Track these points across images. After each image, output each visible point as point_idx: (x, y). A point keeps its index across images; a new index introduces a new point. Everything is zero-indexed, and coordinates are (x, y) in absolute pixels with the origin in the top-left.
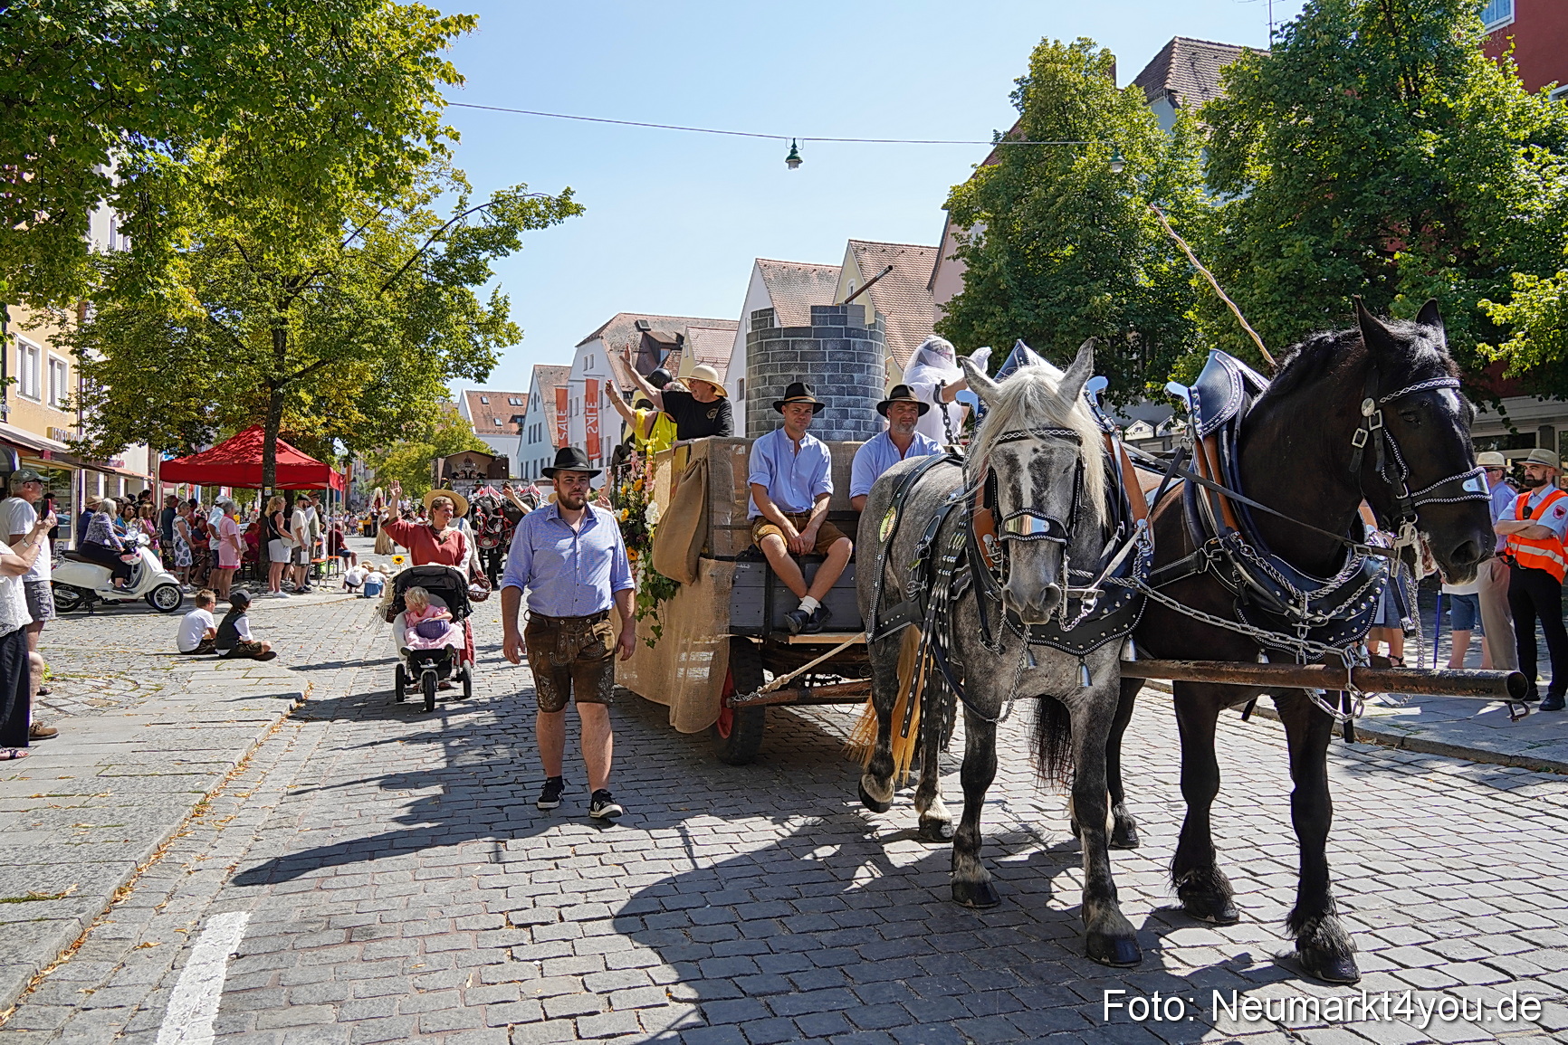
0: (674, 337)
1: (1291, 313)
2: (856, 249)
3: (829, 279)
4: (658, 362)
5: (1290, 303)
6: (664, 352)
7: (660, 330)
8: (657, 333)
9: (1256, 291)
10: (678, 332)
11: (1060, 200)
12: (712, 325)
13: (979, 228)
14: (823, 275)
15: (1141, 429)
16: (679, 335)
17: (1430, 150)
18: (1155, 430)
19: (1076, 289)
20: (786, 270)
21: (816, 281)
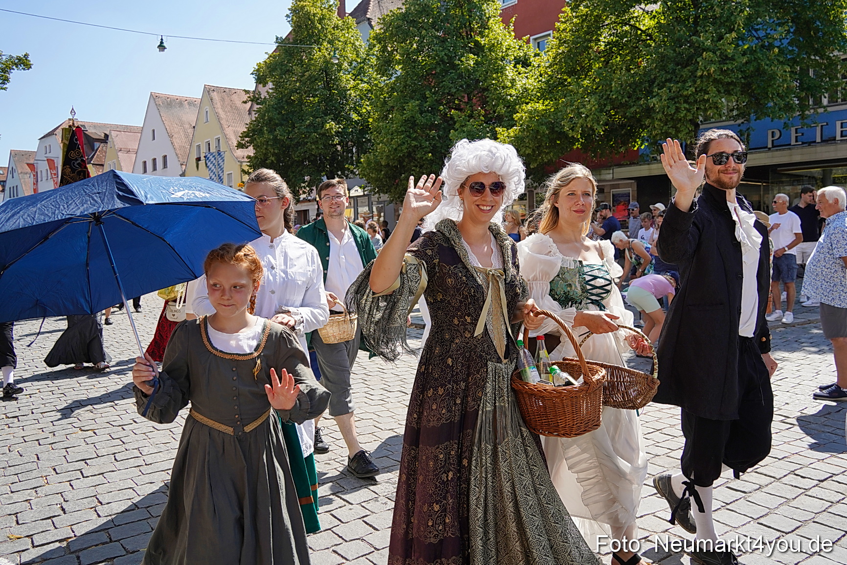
0: (103, 135)
1: (409, 137)
2: (208, 91)
3: (195, 105)
4: (93, 150)
5: (410, 132)
6: (97, 144)
7: (93, 131)
8: (92, 133)
9: (394, 126)
10: (105, 132)
11: (307, 74)
12: (128, 129)
13: (270, 85)
14: (191, 103)
15: (357, 190)
16: (105, 134)
17: (472, 63)
18: (364, 192)
19: (317, 120)
20: (169, 99)
21: (187, 106)
